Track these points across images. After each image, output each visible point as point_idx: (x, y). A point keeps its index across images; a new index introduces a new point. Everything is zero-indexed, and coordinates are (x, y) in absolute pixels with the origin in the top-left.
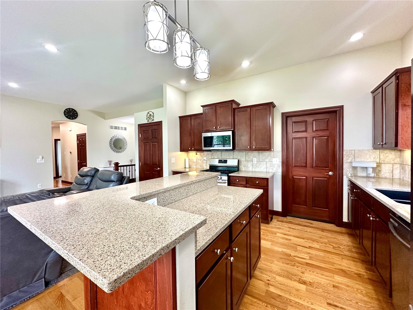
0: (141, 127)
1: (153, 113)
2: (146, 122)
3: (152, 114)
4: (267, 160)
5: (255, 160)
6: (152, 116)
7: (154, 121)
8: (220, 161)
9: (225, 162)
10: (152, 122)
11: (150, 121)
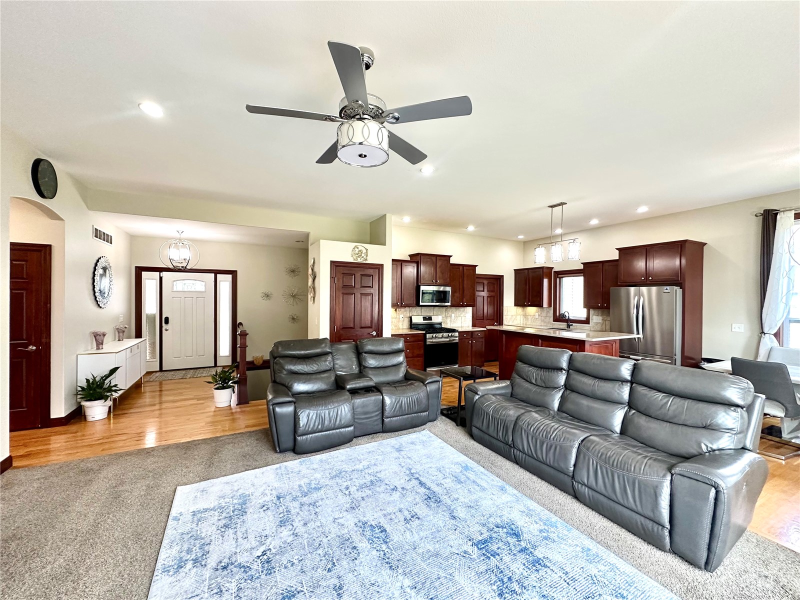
0: (336, 266)
1: (367, 250)
2: (352, 261)
3: (364, 251)
4: (462, 315)
5: (453, 315)
6: (363, 253)
7: (367, 262)
8: (425, 319)
9: (430, 318)
10: (364, 262)
11: (359, 260)
